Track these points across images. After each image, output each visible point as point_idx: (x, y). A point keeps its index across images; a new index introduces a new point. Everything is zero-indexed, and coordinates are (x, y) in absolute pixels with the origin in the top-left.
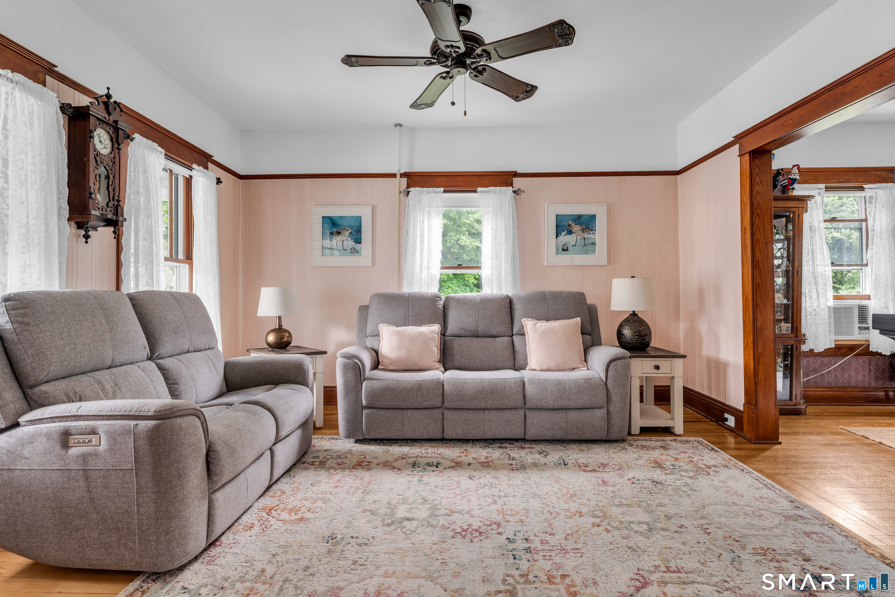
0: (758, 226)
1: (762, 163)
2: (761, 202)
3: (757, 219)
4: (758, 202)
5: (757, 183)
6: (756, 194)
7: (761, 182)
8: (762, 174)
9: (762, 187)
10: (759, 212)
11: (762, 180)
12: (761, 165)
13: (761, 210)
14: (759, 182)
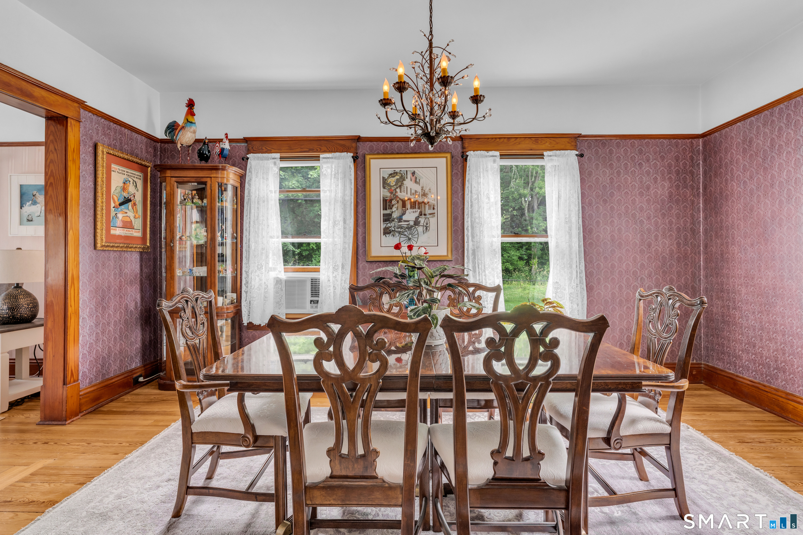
0: (51, 196)
1: (57, 130)
2: (54, 171)
3: (50, 189)
4: (52, 171)
5: (51, 151)
6: (50, 163)
7: (55, 149)
8: (56, 142)
9: (56, 155)
10: (52, 181)
11: (57, 148)
12: (56, 132)
13: (54, 179)
14: (53, 150)
